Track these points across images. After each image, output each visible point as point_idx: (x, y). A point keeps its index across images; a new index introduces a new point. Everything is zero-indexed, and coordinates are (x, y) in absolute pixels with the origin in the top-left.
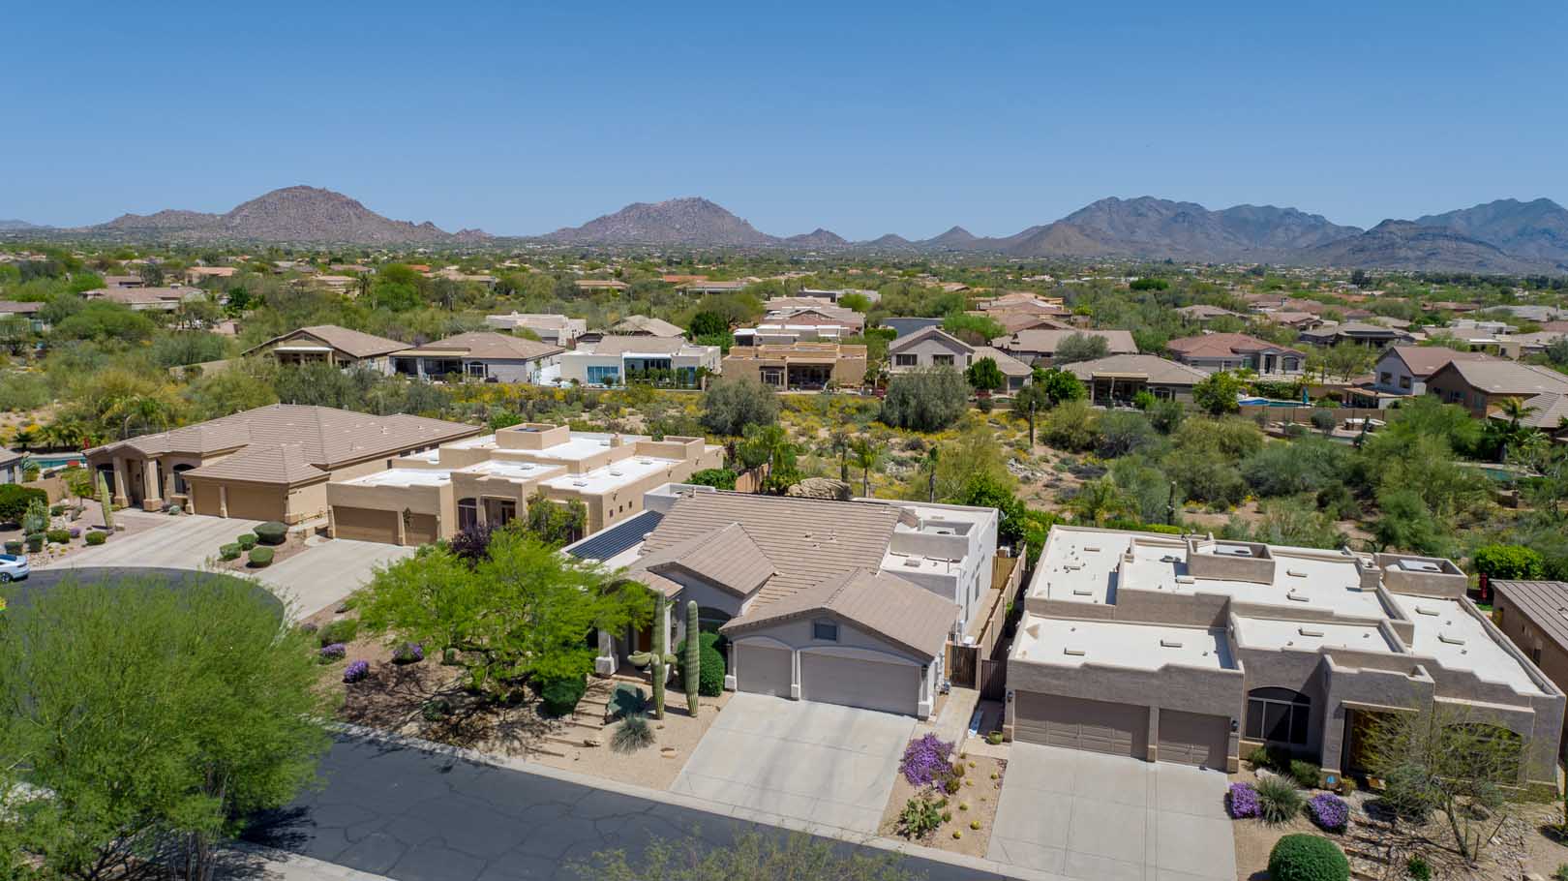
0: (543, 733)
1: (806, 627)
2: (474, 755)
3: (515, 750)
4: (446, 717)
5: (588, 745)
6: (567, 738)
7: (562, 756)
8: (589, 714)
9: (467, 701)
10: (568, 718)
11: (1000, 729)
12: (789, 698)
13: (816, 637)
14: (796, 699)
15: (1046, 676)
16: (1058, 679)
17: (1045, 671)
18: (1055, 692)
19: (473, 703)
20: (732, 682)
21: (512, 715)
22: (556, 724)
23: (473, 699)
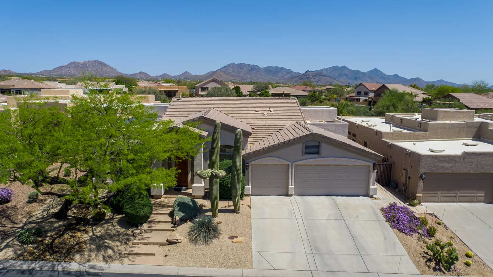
0: (129, 240)
1: (300, 147)
2: (74, 266)
3: (110, 257)
4: (40, 239)
5: (170, 243)
6: (151, 240)
7: (154, 255)
8: (159, 222)
9: (56, 225)
10: (145, 226)
11: (415, 197)
12: (287, 195)
13: (305, 154)
14: (291, 196)
15: (443, 161)
16: (449, 163)
17: (442, 159)
18: (448, 171)
19: (61, 226)
20: (248, 189)
21: (99, 231)
22: (138, 231)
23: (61, 223)
